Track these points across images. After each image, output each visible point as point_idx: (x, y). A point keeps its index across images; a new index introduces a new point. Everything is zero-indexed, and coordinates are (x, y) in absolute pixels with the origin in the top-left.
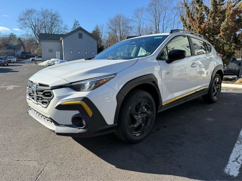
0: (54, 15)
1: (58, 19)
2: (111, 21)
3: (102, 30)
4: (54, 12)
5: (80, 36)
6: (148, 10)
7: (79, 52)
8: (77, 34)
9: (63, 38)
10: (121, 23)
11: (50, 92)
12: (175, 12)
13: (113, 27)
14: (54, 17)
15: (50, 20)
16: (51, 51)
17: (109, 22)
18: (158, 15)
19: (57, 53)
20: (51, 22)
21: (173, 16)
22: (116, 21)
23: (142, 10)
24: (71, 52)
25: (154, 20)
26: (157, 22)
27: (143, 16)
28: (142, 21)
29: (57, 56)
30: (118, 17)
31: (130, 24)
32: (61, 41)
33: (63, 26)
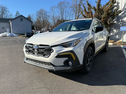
0: (4, 8)
1: (6, 10)
2: (38, 12)
3: (33, 17)
4: (3, 6)
5: (22, 20)
6: (57, 7)
7: (21, 29)
8: (19, 19)
9: (11, 21)
10: (43, 13)
11: (50, 49)
12: (71, 9)
13: (39, 16)
14: (4, 9)
15: (1, 10)
16: (3, 28)
17: (36, 13)
18: (62, 10)
19: (7, 29)
20: (2, 12)
21: (70, 11)
22: (40, 12)
23: (54, 7)
24: (17, 29)
25: (60, 13)
26: (62, 13)
27: (55, 10)
28: (54, 12)
29: (7, 31)
30: (41, 10)
31: (48, 14)
32: (10, 23)
33: (9, 14)
